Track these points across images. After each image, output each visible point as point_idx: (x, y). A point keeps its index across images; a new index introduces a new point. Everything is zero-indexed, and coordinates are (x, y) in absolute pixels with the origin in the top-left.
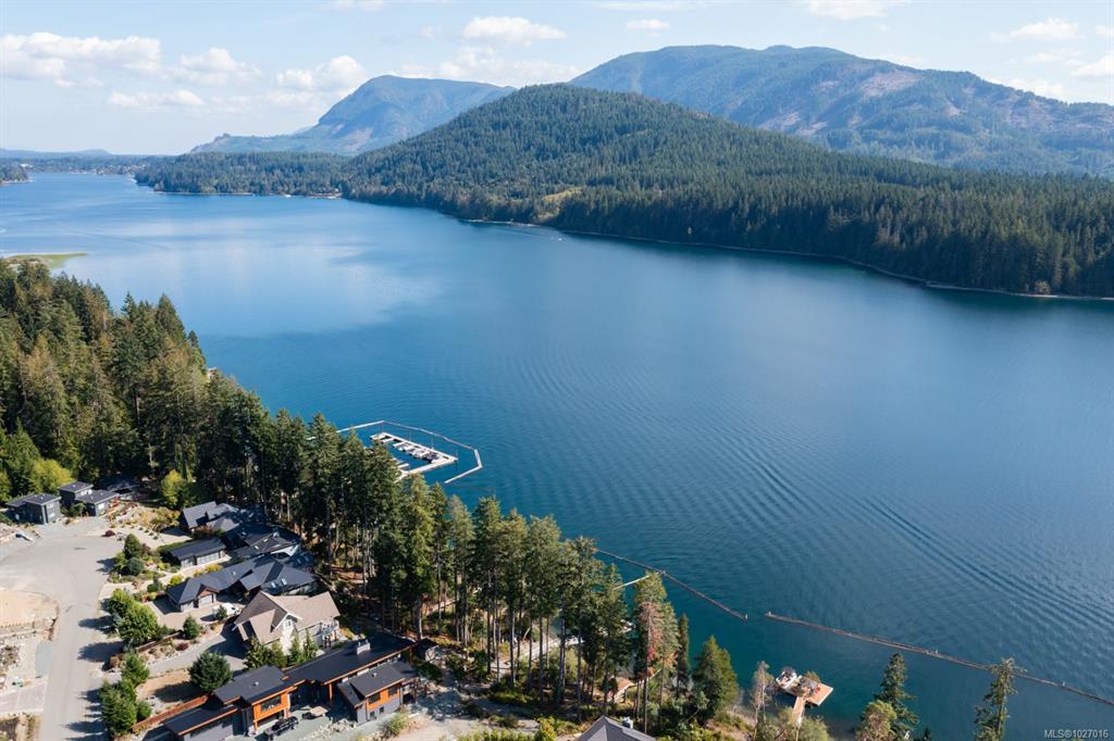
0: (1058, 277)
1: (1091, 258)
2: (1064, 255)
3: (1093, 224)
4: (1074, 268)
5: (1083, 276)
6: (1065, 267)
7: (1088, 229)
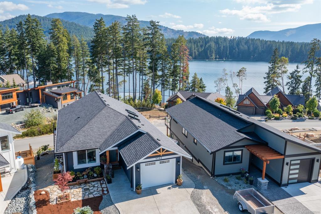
0: (194, 55)
1: (200, 50)
2: (194, 50)
3: (200, 42)
4: (197, 53)
5: (199, 54)
6: (195, 53)
7: (198, 43)
